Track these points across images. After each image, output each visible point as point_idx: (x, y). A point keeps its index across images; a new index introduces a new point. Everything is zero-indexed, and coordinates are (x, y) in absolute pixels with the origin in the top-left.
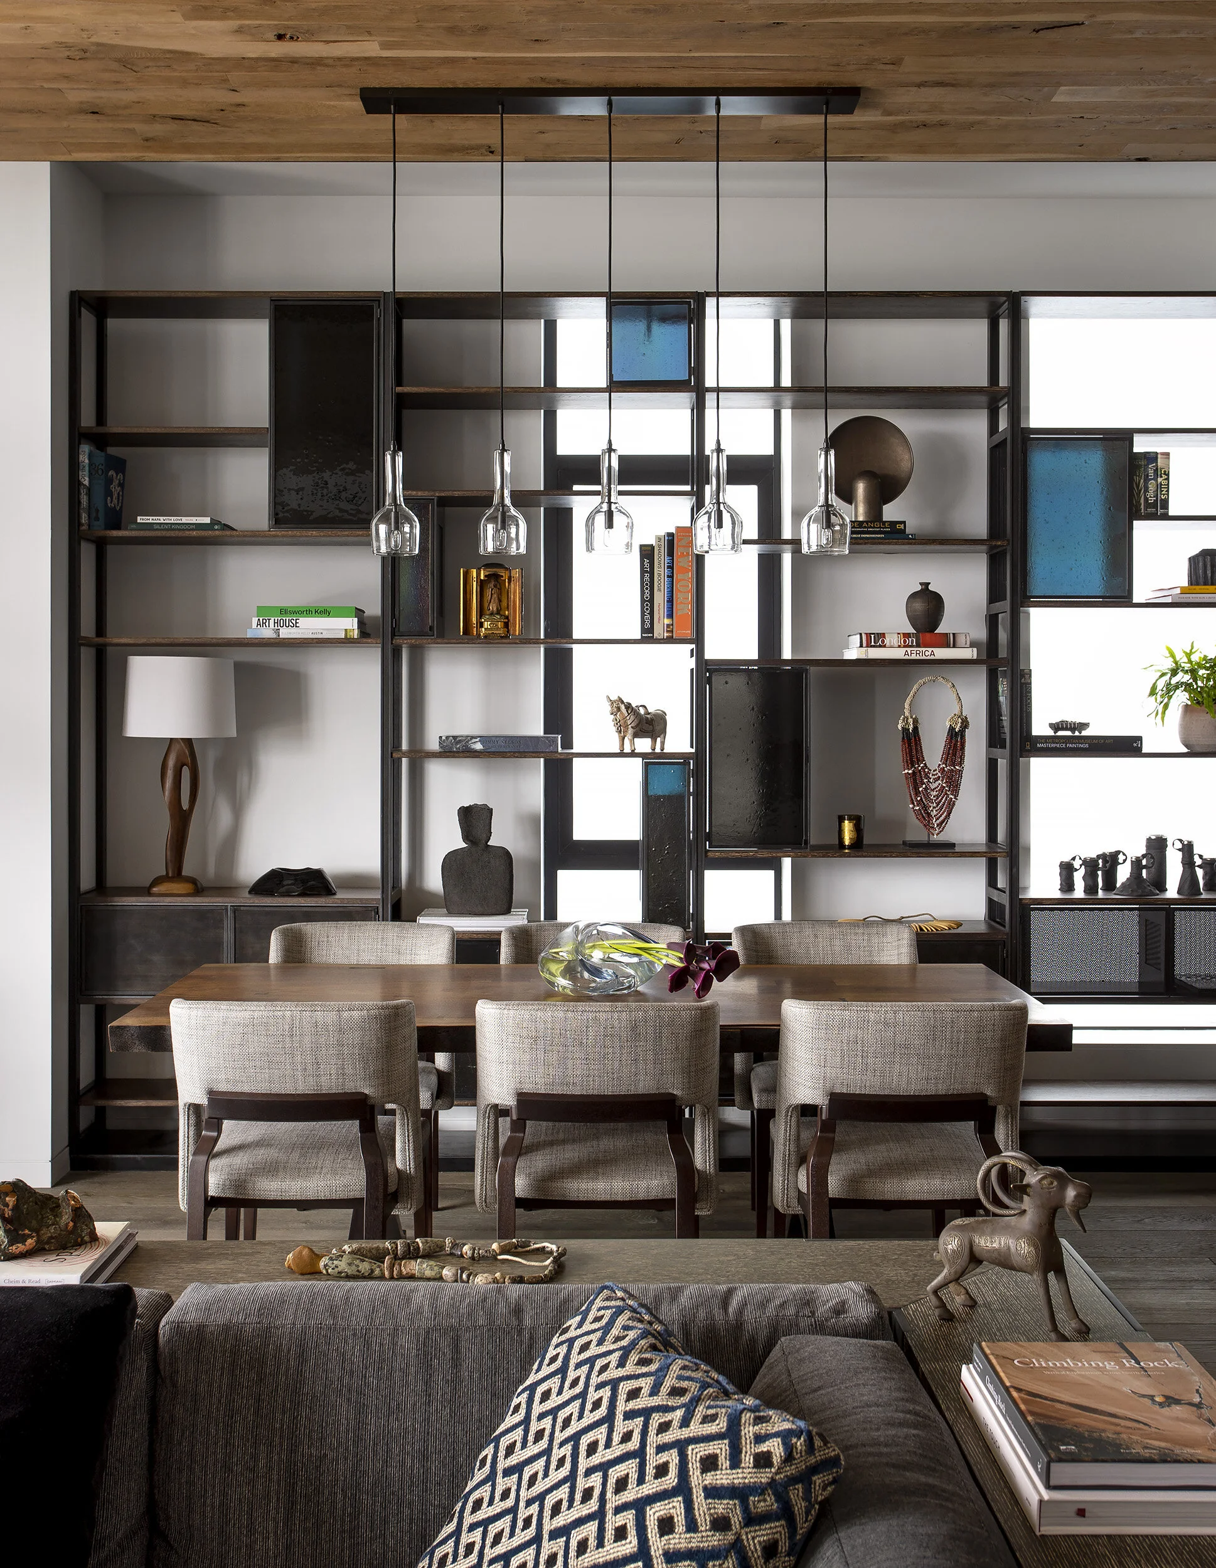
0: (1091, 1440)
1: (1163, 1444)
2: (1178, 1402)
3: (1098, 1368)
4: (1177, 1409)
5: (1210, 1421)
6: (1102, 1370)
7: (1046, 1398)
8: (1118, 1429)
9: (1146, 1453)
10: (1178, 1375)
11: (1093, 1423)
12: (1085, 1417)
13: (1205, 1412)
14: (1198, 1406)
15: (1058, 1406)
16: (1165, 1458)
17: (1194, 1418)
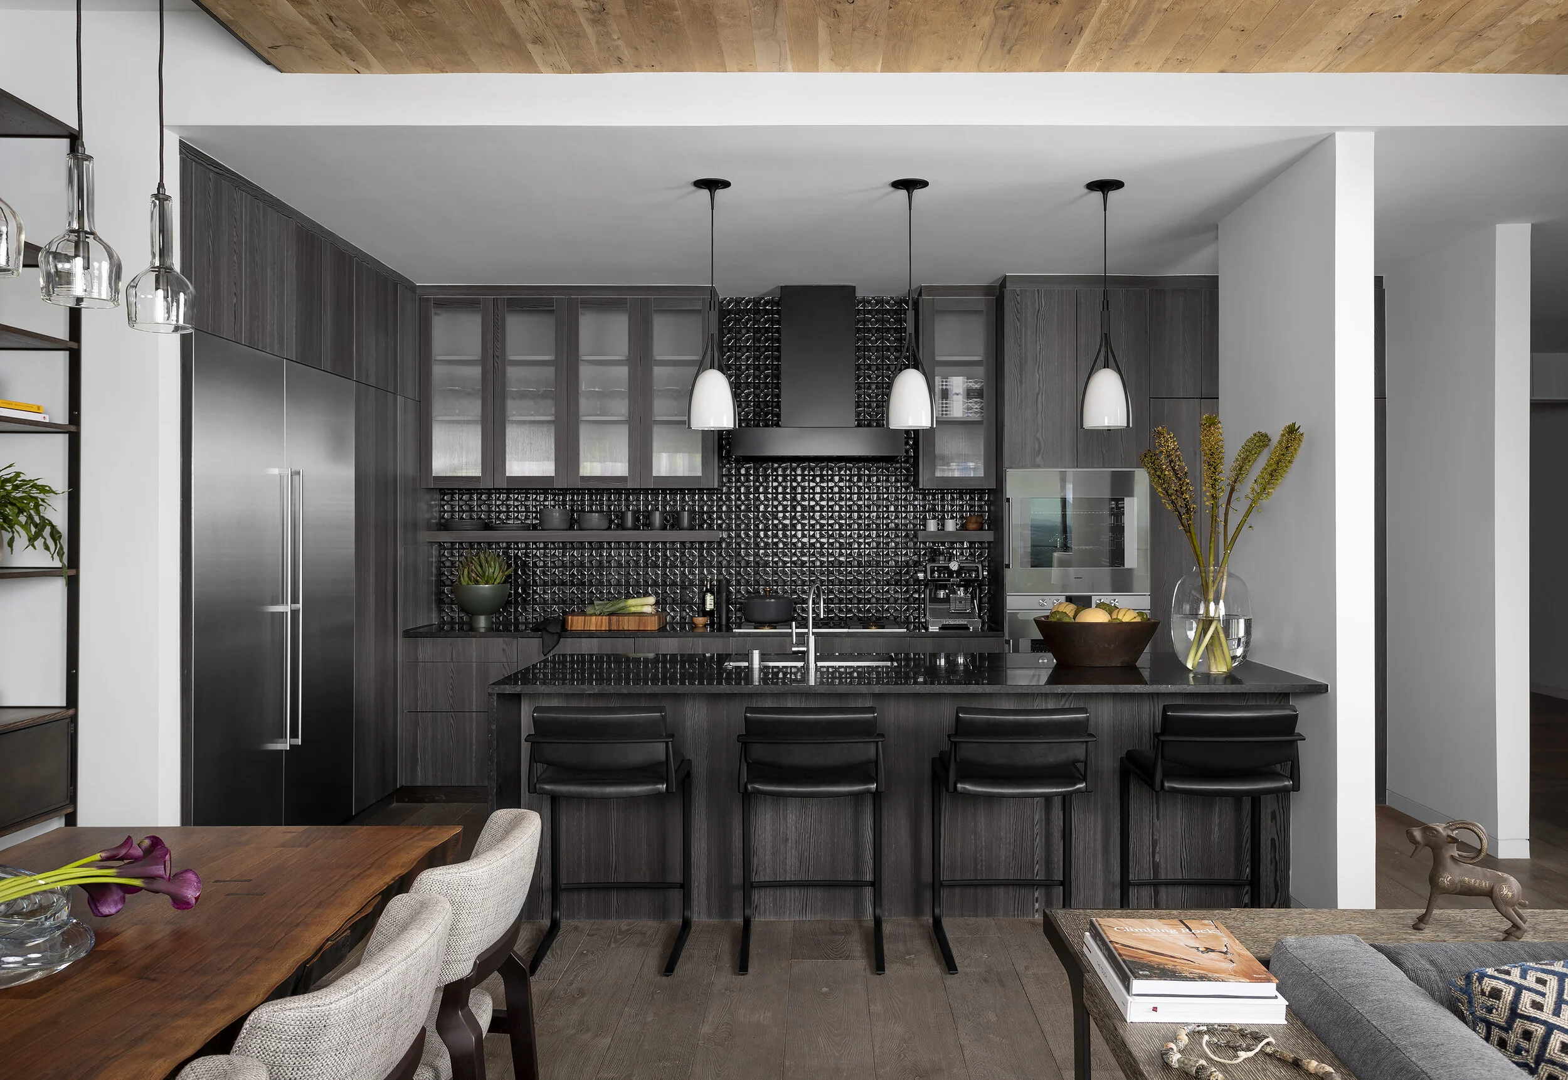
0: (1158, 969)
1: (1202, 972)
2: (1213, 951)
3: (1165, 933)
4: (1212, 954)
5: (1231, 961)
6: (1168, 934)
7: (1133, 948)
8: (1176, 964)
9: (1191, 976)
10: (1216, 937)
11: (1160, 960)
12: (1156, 957)
13: (1229, 956)
14: (1226, 953)
15: (1140, 951)
16: (1202, 978)
17: (1222, 959)
